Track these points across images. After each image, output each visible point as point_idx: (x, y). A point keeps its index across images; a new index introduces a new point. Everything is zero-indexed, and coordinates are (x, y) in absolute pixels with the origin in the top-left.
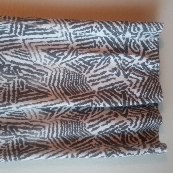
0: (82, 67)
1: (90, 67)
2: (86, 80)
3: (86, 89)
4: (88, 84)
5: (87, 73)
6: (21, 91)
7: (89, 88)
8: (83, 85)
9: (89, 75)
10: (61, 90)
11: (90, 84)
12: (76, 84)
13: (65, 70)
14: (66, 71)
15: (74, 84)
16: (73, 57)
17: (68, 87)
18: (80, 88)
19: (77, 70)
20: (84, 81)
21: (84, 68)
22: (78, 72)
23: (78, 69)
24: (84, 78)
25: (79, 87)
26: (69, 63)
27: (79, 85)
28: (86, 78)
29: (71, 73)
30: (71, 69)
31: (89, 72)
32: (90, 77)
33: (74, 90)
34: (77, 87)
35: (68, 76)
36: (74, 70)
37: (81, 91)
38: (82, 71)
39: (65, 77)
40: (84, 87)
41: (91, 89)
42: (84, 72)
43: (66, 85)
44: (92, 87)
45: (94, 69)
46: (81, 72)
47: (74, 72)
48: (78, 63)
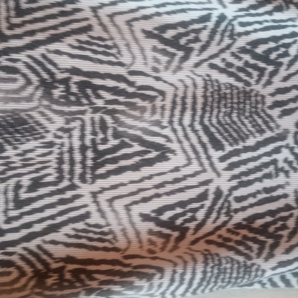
0: (250, 70)
1: (271, 68)
2: (264, 103)
3: (264, 127)
4: (269, 112)
5: (265, 86)
6: (101, 147)
7: (272, 125)
8: (256, 117)
9: (271, 89)
10: (201, 133)
11: (276, 112)
12: (238, 116)
13: (208, 81)
14: (209, 83)
15: (234, 116)
16: (224, 45)
17: (217, 126)
18: (249, 126)
19: (239, 79)
20: (260, 106)
21: (255, 74)
22: (240, 85)
23: (242, 75)
24: (259, 98)
25: (246, 121)
26: (217, 61)
27: (246, 118)
28: (263, 97)
29: (223, 87)
30: (224, 79)
31: (269, 83)
32: (273, 95)
33: (235, 130)
34: (243, 123)
35: (216, 96)
36: (231, 80)
37: (252, 133)
38: (252, 81)
39: (210, 99)
40: (260, 121)
41: (278, 126)
42: (258, 82)
43: (214, 121)
44: (279, 121)
45: (283, 72)
46: (248, 84)
47: (230, 84)
48: (240, 59)
